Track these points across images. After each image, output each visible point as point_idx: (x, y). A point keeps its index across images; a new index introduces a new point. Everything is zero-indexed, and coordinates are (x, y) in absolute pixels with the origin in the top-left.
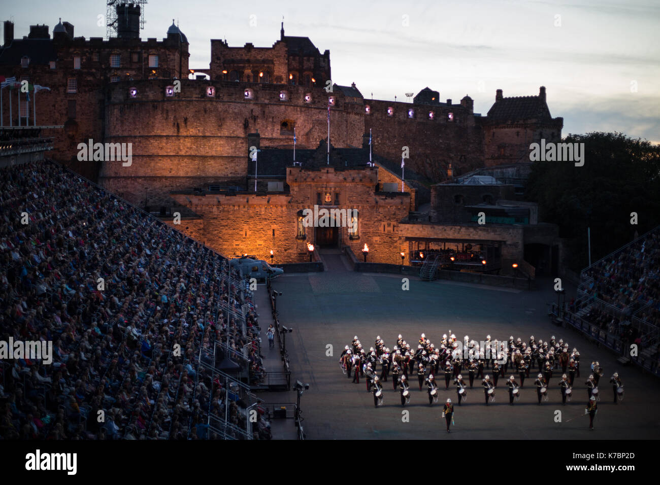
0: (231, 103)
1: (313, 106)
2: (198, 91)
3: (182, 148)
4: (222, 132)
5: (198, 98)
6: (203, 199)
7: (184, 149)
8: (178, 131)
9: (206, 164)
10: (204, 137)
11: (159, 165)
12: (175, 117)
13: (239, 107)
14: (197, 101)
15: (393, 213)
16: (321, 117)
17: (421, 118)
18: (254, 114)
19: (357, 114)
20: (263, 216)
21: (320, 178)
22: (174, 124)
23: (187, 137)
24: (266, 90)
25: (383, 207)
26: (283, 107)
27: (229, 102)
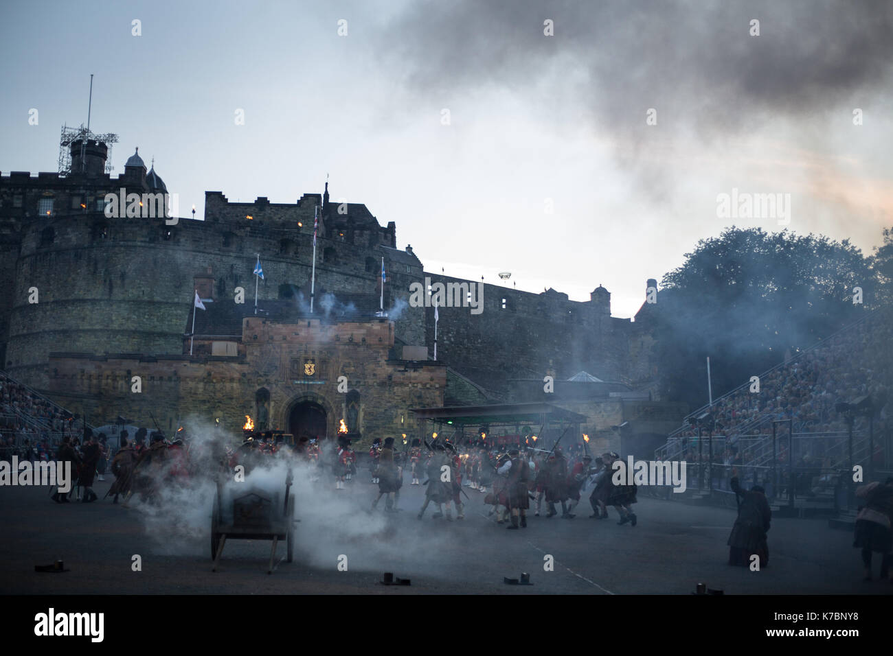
0: (197, 253)
1: (334, 269)
2: (145, 231)
3: (114, 318)
4: (180, 296)
5: (145, 242)
7: (117, 319)
8: (111, 292)
9: (152, 344)
10: (151, 303)
11: (78, 344)
12: (106, 270)
13: (211, 260)
14: (143, 247)
15: (417, 395)
16: (349, 287)
18: (235, 272)
20: (199, 396)
21: (297, 334)
22: (105, 281)
23: (123, 301)
24: (256, 237)
25: (401, 384)
26: (283, 265)
27: (194, 251)
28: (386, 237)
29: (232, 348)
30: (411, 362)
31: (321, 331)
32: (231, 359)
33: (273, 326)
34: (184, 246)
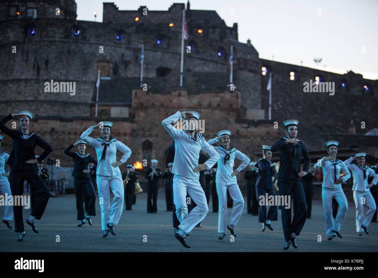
0: (99, 46)
1: (196, 56)
2: (61, 31)
4: (87, 76)
5: (62, 38)
8: (38, 74)
9: (68, 110)
12: (35, 58)
14: (61, 42)
18: (125, 58)
19: (251, 71)
21: (171, 101)
22: (34, 66)
23: (47, 80)
24: (140, 33)
25: (245, 136)
26: (159, 54)
27: (97, 44)
28: (231, 34)
29: (124, 112)
30: (253, 121)
31: (188, 99)
32: (124, 120)
33: (154, 96)
34: (89, 40)
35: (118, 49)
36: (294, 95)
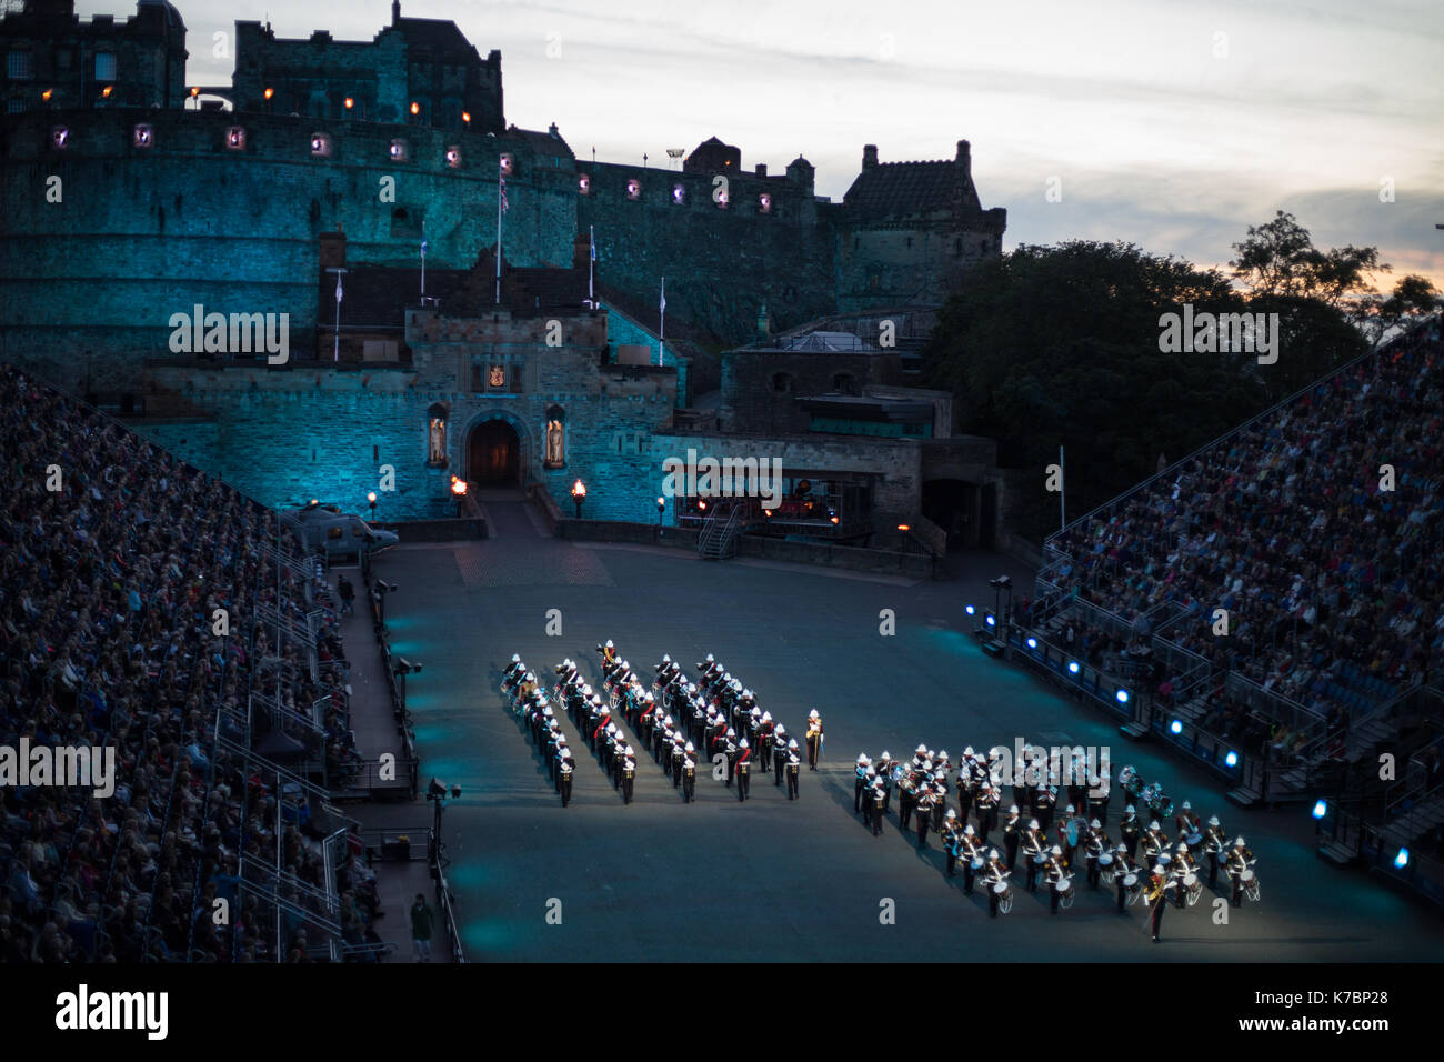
0: (281, 165)
2: (206, 136)
3: (169, 263)
4: (261, 229)
5: (207, 151)
6: (219, 378)
7: (175, 265)
8: (162, 225)
10: (221, 239)
11: (118, 299)
12: (154, 193)
13: (300, 173)
14: (207, 158)
15: (639, 411)
16: (481, 198)
17: (701, 204)
18: (332, 189)
19: (559, 193)
20: (353, 416)
21: (480, 332)
22: (153, 209)
23: (181, 237)
24: (360, 136)
25: (617, 397)
26: (397, 176)
27: (275, 161)
28: (488, 76)
29: (390, 349)
30: (630, 366)
31: (513, 328)
32: (389, 365)
33: (448, 321)
34: (262, 154)
35: (318, 171)
36: (633, 228)
